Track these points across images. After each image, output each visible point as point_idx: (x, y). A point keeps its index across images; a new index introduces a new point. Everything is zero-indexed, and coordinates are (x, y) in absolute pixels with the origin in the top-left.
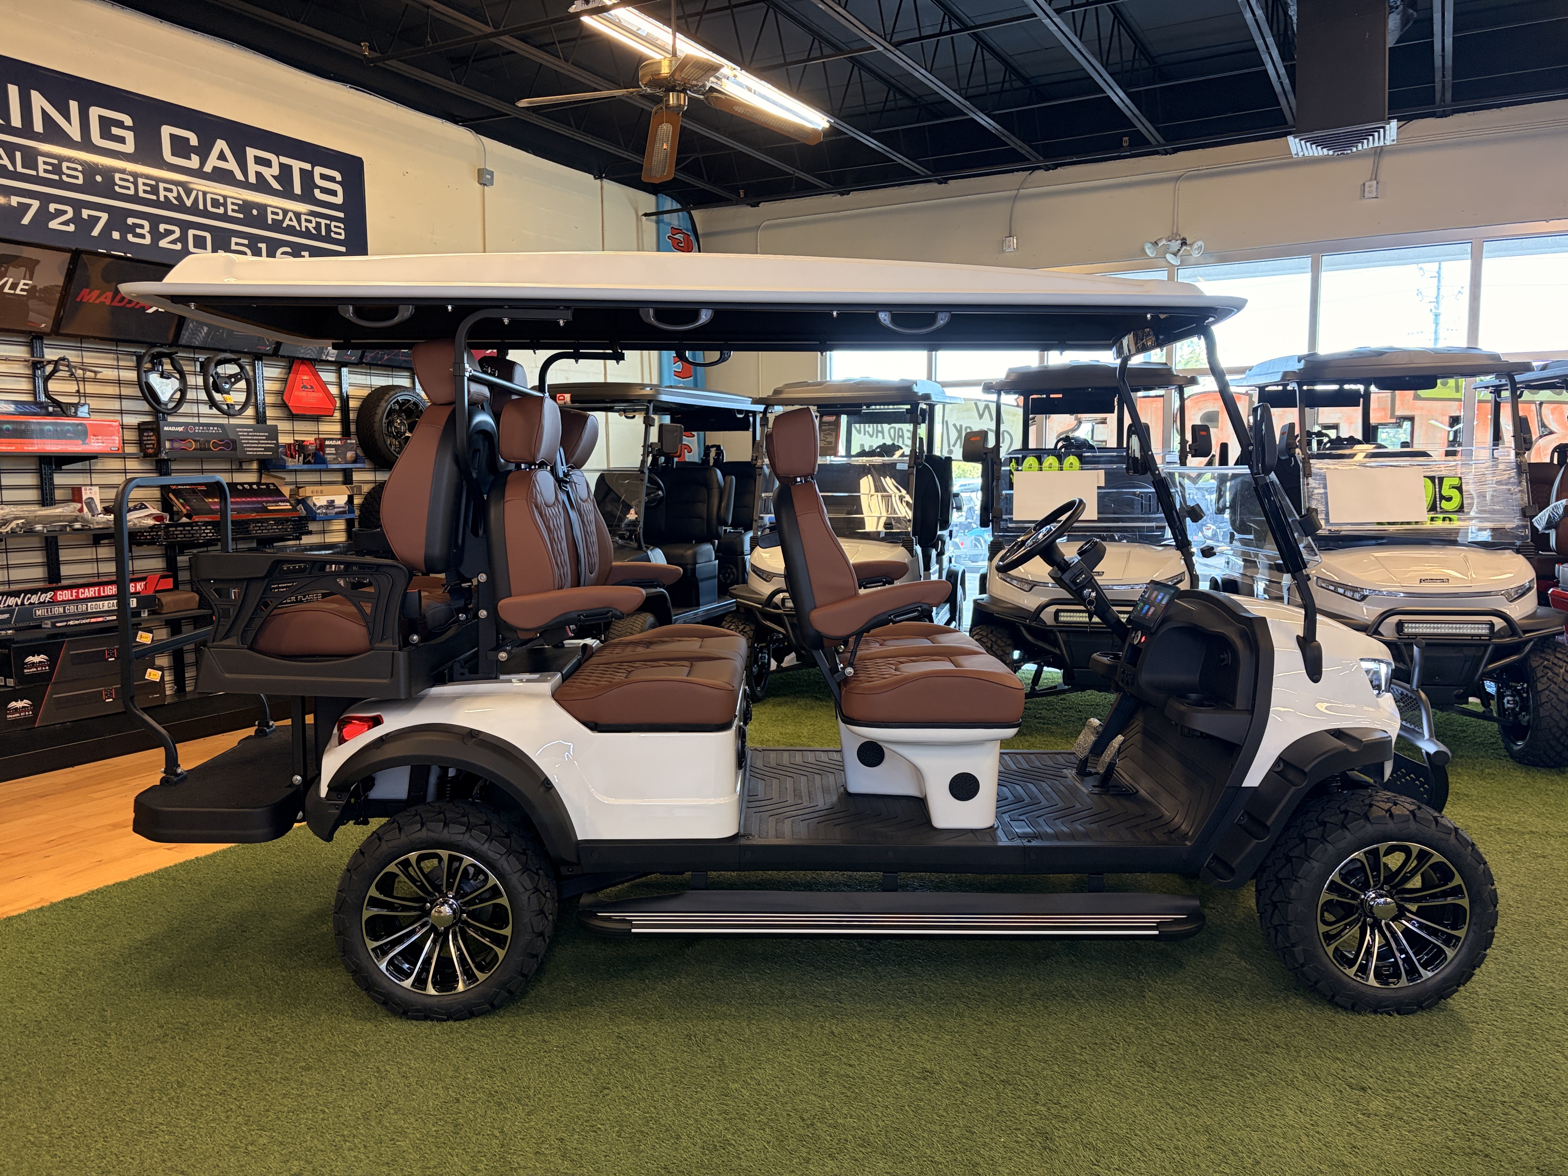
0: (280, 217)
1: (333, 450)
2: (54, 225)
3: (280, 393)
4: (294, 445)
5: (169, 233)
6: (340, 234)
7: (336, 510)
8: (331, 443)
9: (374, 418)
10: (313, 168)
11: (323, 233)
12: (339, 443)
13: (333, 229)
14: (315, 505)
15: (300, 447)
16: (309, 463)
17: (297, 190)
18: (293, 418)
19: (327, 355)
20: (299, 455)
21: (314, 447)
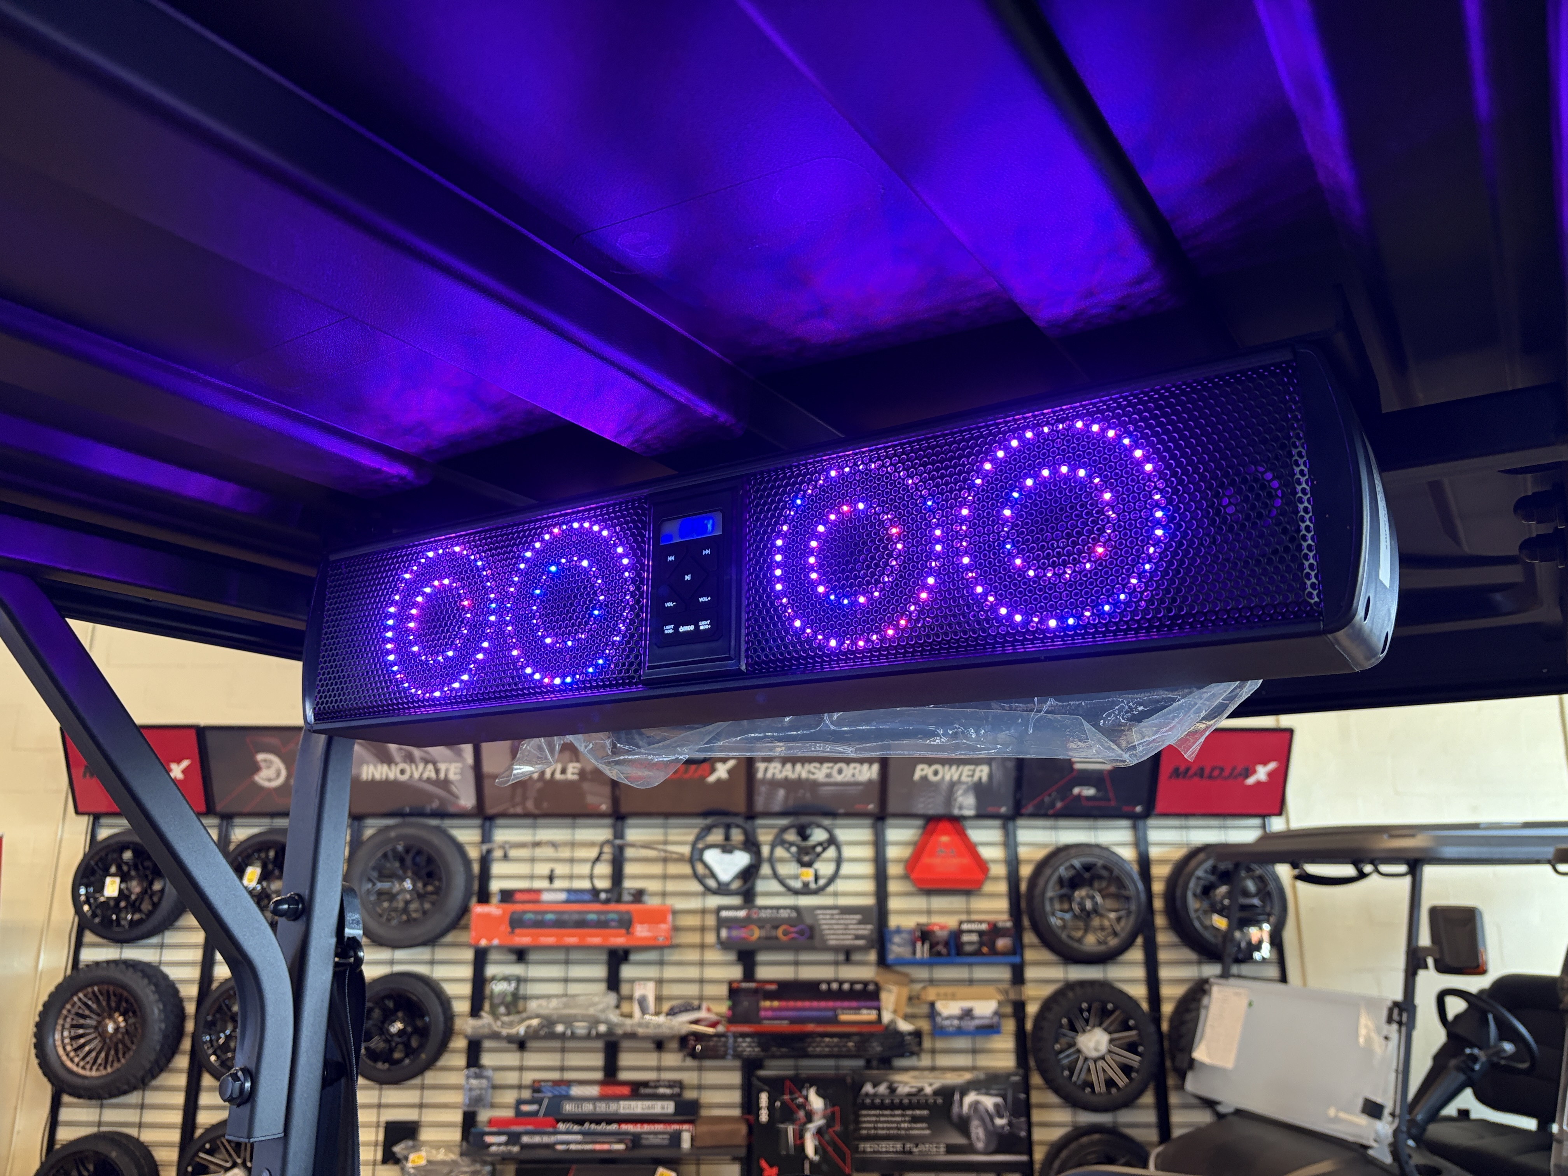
4: (917, 930)
8: (970, 926)
12: (984, 927)
18: (929, 892)
19: (961, 808)
20: (923, 944)
21: (946, 933)
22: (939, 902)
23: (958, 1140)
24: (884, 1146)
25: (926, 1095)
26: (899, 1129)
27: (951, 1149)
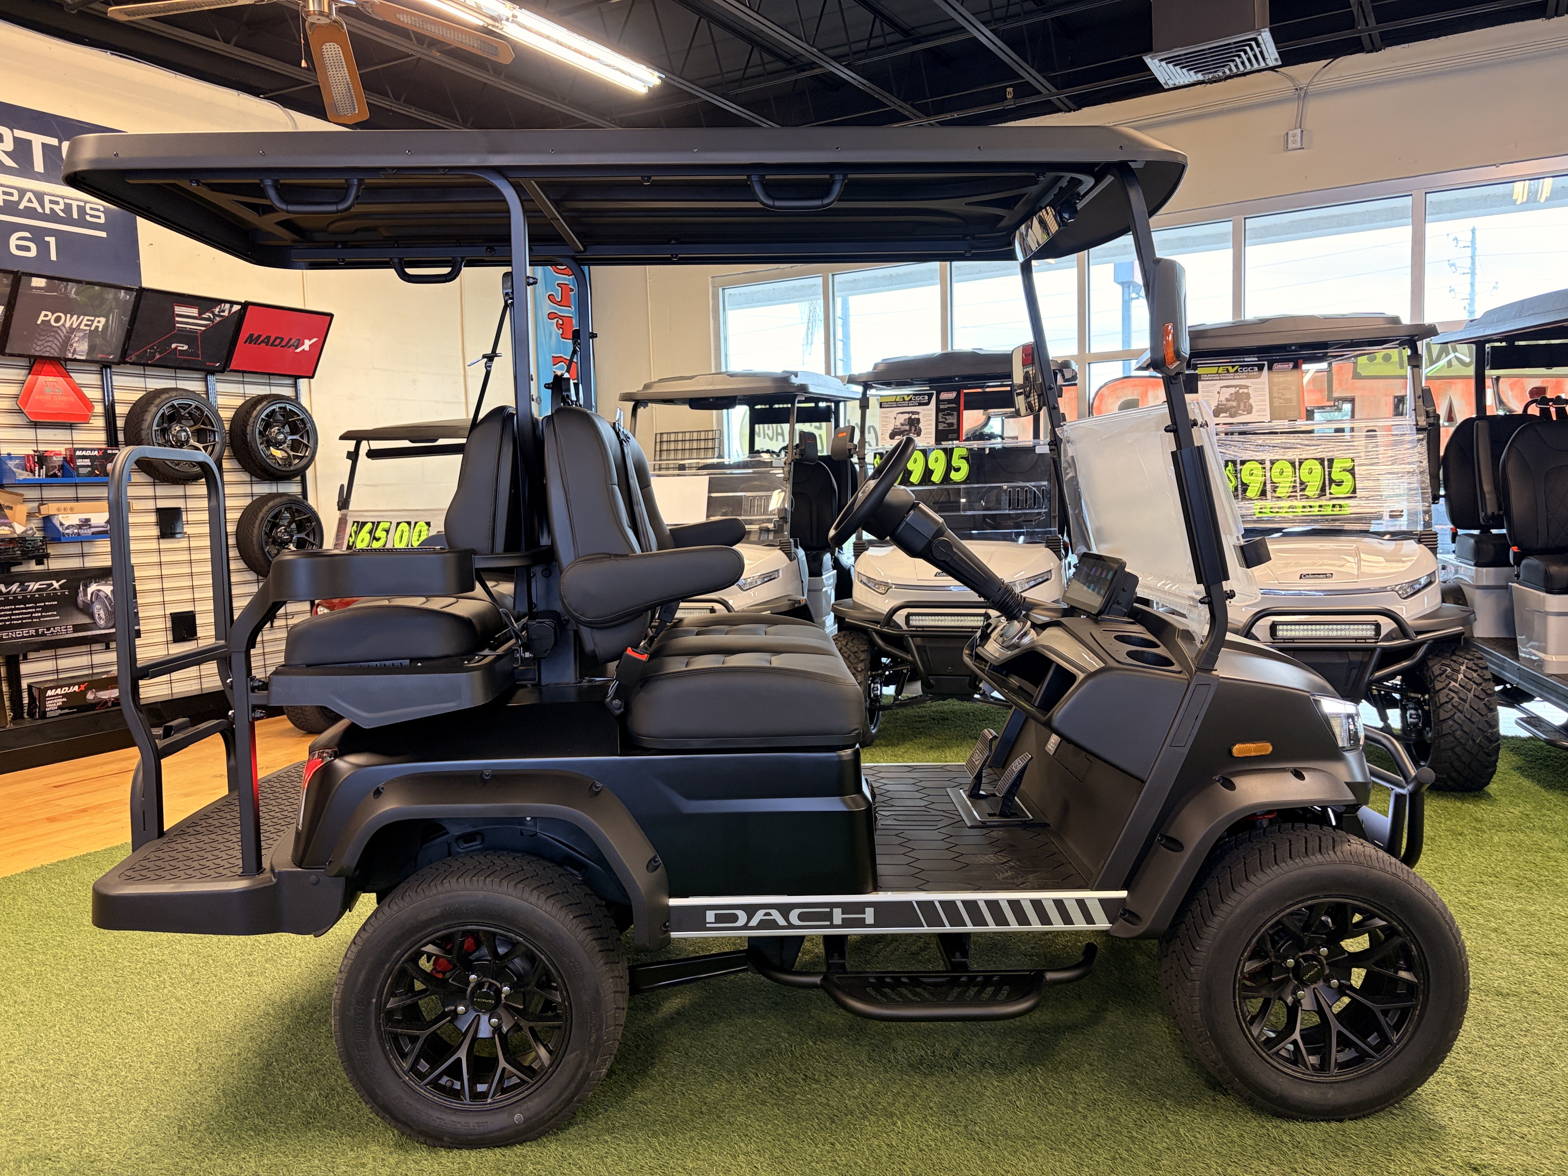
0: (16, 198)
1: (87, 462)
3: (16, 397)
4: (33, 457)
6: (99, 217)
7: (93, 530)
8: (85, 453)
9: (141, 425)
10: (60, 142)
11: (75, 216)
12: (96, 453)
13: (88, 211)
14: (62, 524)
15: (42, 459)
17: (39, 167)
18: (36, 425)
19: (74, 352)
20: (41, 468)
21: (60, 458)
22: (44, 434)
23: (85, 620)
24: (18, 633)
25: (55, 589)
26: (32, 618)
27: (77, 628)
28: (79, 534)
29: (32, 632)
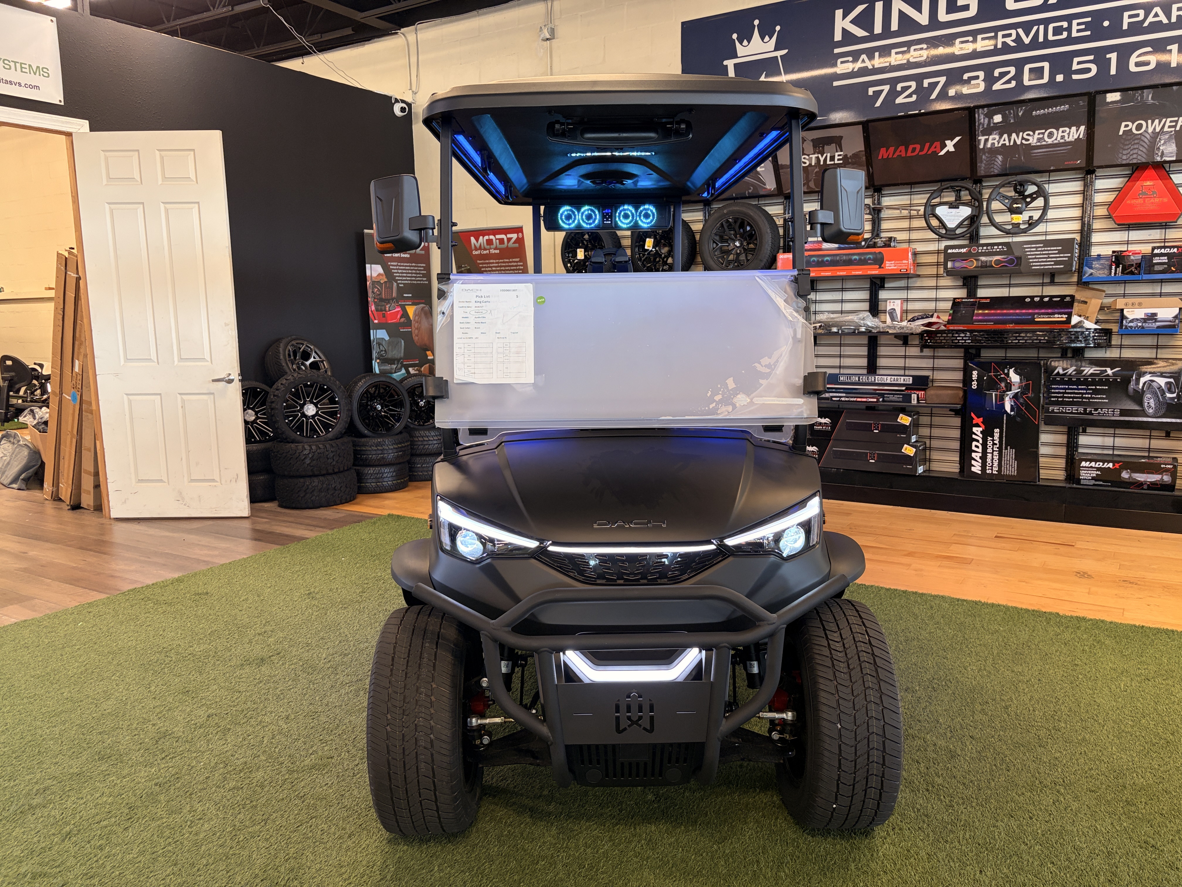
0: (1142, 18)
2: (900, 100)
3: (1112, 204)
4: (1112, 256)
5: (1003, 75)
7: (1158, 324)
8: (1163, 251)
12: (1175, 250)
14: (1127, 318)
15: (1118, 259)
16: (1132, 273)
18: (1130, 227)
19: (1163, 154)
20: (1117, 267)
21: (1139, 257)
22: (1138, 235)
23: (1133, 406)
24: (1069, 409)
25: (1108, 375)
26: (1082, 398)
27: (1123, 413)
28: (1143, 327)
29: (1081, 410)
